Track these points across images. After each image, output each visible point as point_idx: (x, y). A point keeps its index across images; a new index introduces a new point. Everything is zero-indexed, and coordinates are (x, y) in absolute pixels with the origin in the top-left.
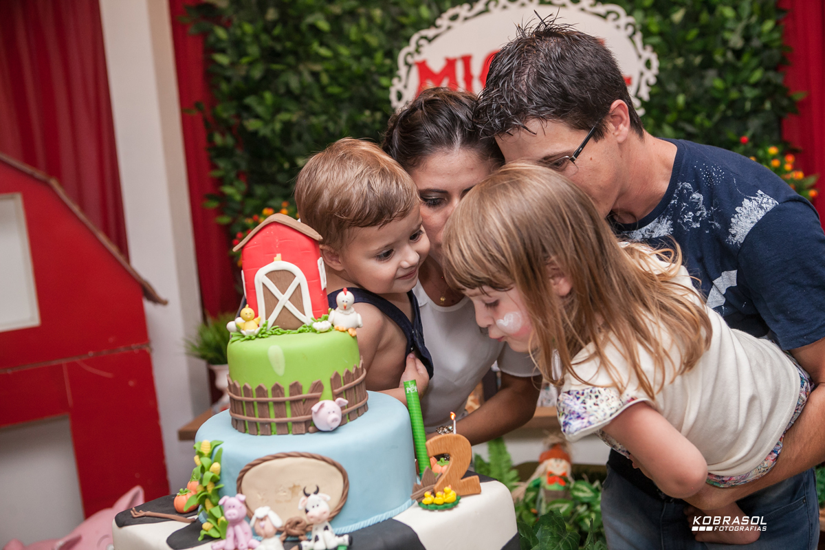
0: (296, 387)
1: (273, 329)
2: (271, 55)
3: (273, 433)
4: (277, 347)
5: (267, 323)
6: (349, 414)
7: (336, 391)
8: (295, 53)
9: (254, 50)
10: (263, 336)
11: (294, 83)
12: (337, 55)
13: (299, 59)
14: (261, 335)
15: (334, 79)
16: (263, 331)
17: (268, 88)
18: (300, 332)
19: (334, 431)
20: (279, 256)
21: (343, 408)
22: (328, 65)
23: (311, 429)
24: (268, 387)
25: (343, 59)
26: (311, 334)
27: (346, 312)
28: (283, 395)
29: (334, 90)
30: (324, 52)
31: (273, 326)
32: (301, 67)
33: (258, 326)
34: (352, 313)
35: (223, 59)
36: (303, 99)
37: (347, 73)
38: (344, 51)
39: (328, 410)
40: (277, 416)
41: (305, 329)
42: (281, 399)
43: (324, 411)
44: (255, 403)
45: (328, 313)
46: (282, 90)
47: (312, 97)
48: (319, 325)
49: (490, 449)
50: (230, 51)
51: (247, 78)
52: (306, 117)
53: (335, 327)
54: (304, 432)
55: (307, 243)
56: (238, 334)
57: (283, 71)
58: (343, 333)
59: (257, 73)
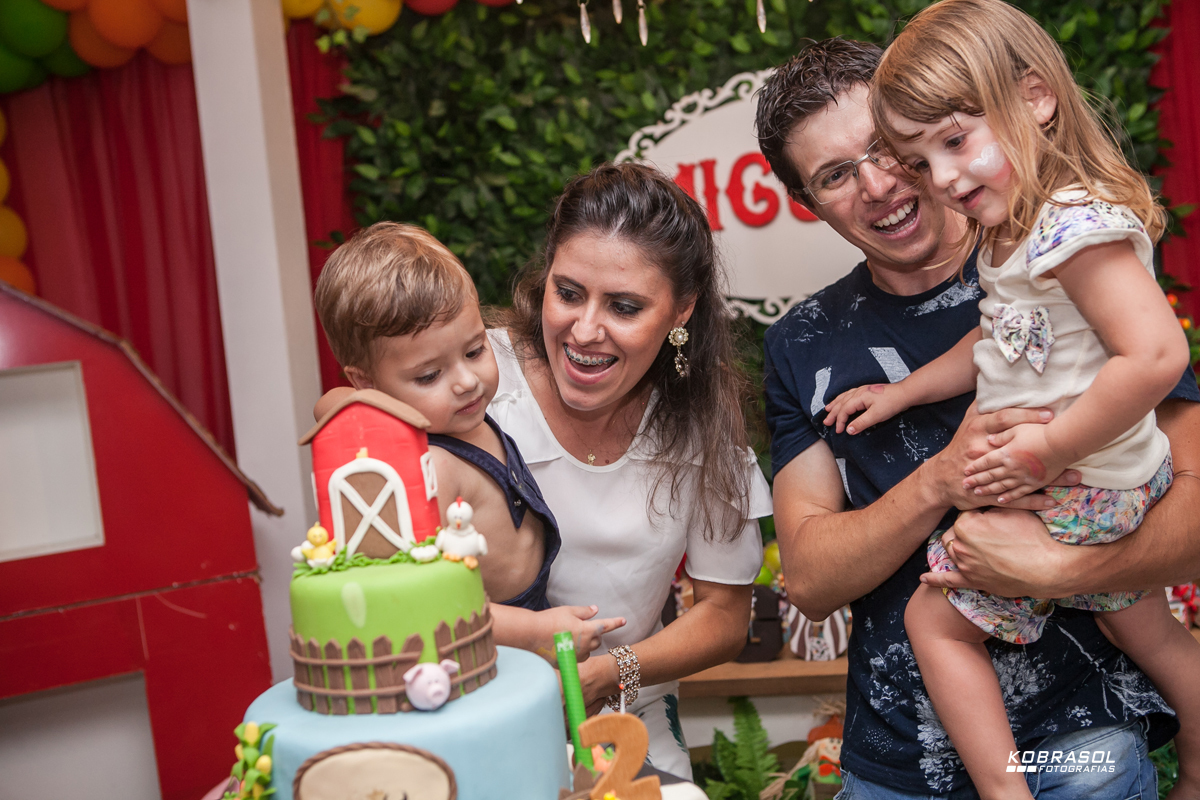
0: (382, 645)
1: (356, 558)
2: (434, 165)
3: (351, 711)
4: (354, 585)
5: (346, 549)
6: (465, 683)
7: (444, 649)
8: (469, 162)
9: (411, 159)
10: (340, 568)
11: (468, 203)
12: (526, 163)
13: (474, 170)
14: (337, 567)
15: (522, 196)
16: (339, 561)
17: (431, 211)
18: (393, 562)
19: (438, 709)
20: (364, 451)
21: (452, 675)
22: (513, 177)
23: (405, 706)
24: (342, 644)
25: (535, 169)
26: (409, 566)
27: (461, 533)
28: (363, 655)
29: (524, 211)
30: (508, 159)
31: (356, 552)
32: (478, 181)
33: (334, 553)
34: (470, 533)
35: (370, 172)
36: (481, 224)
37: (540, 187)
38: (537, 157)
39: (430, 677)
40: (356, 686)
41: (400, 558)
42: (359, 661)
43: (422, 680)
44: (325, 668)
45: (435, 534)
46: (451, 213)
47: (492, 223)
48: (421, 552)
49: (736, 724)
50: (378, 161)
51: (402, 197)
52: (485, 250)
53: (445, 554)
54: (394, 710)
55: (405, 432)
56: (304, 565)
57: (453, 186)
58: (455, 565)
59: (416, 190)
